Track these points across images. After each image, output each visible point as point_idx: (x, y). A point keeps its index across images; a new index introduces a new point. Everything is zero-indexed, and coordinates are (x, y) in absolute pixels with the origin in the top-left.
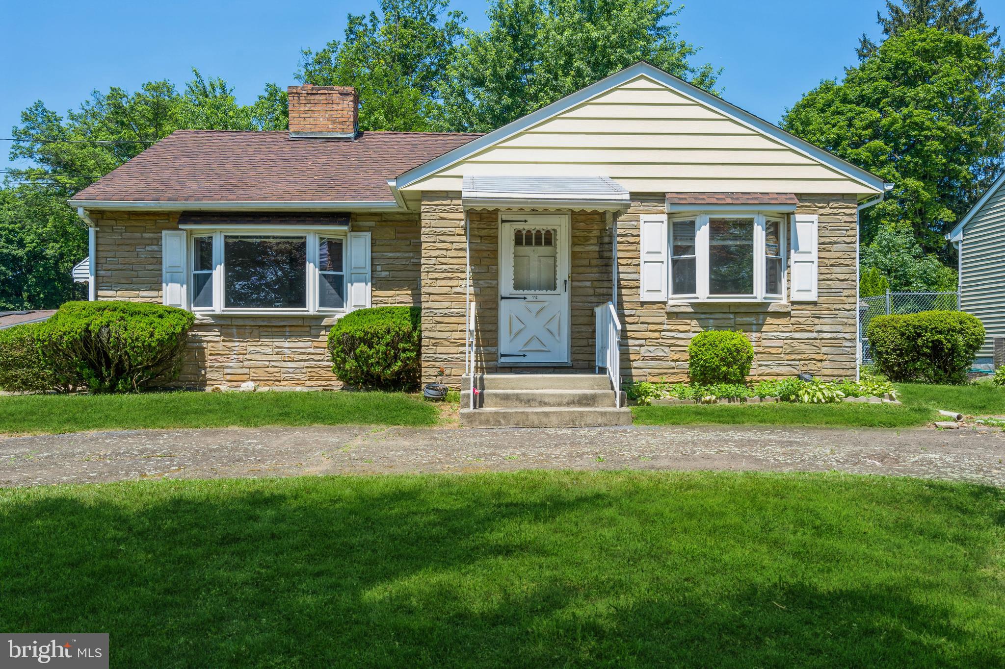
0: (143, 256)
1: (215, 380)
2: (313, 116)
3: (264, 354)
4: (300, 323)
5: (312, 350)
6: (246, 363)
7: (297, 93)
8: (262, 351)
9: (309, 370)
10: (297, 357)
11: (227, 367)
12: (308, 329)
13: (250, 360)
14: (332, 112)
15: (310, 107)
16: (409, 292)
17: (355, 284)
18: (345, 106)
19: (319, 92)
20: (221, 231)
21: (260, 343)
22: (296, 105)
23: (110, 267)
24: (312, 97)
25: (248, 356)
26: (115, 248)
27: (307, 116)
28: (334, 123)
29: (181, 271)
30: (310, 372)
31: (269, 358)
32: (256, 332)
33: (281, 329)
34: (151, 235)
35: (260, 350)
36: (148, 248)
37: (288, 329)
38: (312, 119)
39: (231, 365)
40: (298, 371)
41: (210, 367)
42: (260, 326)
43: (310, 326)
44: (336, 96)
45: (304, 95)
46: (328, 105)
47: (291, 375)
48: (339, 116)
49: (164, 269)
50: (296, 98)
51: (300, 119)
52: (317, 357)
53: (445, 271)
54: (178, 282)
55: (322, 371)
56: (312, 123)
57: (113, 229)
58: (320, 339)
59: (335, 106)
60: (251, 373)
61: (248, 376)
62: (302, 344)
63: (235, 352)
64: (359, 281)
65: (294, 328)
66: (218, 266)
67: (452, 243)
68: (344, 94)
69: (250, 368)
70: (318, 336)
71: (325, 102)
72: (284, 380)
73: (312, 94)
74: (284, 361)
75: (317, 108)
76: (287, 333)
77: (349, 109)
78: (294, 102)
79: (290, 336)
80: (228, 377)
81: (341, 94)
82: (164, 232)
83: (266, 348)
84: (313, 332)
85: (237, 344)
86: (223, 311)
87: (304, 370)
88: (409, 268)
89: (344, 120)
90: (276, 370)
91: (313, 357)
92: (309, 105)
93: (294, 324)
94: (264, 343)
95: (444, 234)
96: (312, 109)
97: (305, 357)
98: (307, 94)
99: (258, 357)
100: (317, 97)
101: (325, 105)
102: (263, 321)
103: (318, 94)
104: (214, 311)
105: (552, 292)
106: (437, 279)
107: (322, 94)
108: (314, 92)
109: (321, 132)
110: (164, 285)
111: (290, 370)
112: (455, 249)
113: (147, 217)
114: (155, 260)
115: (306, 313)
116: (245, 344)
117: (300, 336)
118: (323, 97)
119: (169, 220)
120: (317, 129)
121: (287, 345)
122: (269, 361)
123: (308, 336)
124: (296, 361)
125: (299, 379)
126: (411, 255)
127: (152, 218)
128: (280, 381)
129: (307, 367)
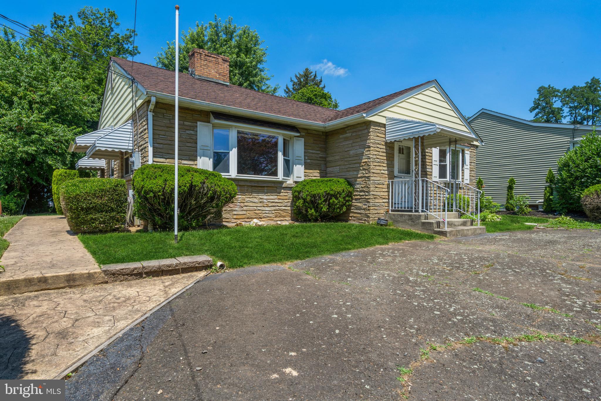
0: (184, 137)
1: (228, 219)
2: (209, 68)
3: (254, 202)
4: (273, 185)
5: (277, 201)
6: (245, 208)
7: (200, 53)
8: (253, 201)
9: (276, 211)
10: (270, 205)
11: (235, 211)
12: (275, 189)
13: (247, 206)
14: (218, 69)
15: (207, 63)
16: (319, 171)
17: (297, 166)
18: (225, 67)
19: (212, 56)
20: (236, 127)
21: (252, 196)
22: (199, 60)
23: (161, 141)
24: (208, 58)
25: (245, 204)
26: (166, 129)
27: (205, 67)
28: (219, 75)
29: (209, 149)
30: (276, 213)
31: (257, 205)
32: (250, 189)
33: (262, 188)
34: (190, 123)
35: (252, 200)
36: (188, 132)
37: (266, 188)
38: (208, 70)
39: (237, 209)
40: (270, 212)
41: (225, 210)
42: (252, 186)
43: (276, 187)
44: (220, 60)
45: (203, 55)
46: (216, 64)
47: (267, 215)
48: (222, 72)
49: (198, 147)
50: (199, 56)
51: (201, 68)
52: (279, 205)
53: (379, 162)
54: (207, 157)
55: (281, 212)
56: (208, 72)
57: (164, 116)
58: (281, 195)
59: (219, 65)
60: (247, 214)
61: (245, 216)
62: (273, 197)
63: (239, 201)
64: (299, 164)
65: (269, 188)
66: (234, 149)
67: (381, 148)
68: (225, 61)
69: (246, 211)
70: (280, 193)
71: (215, 62)
72: (264, 218)
73: (208, 56)
74: (264, 207)
75: (210, 64)
76: (266, 191)
77: (227, 69)
78: (198, 57)
79: (267, 193)
80: (235, 217)
81: (223, 60)
82: (199, 123)
83: (255, 199)
84: (278, 190)
85: (240, 196)
86: (237, 176)
87: (273, 212)
88: (319, 159)
89: (225, 74)
90: (260, 212)
91: (278, 204)
92: (206, 62)
93: (270, 185)
94: (254, 196)
95: (378, 144)
96: (208, 64)
97: (274, 204)
98: (205, 55)
99: (251, 204)
100: (211, 58)
101: (214, 64)
102: (255, 183)
103: (211, 57)
104: (230, 176)
105: (409, 175)
106: (376, 166)
107: (213, 57)
108: (209, 55)
109: (213, 79)
110: (199, 158)
111: (267, 212)
112: (382, 152)
113: (187, 111)
114: (192, 141)
115: (278, 180)
116: (244, 197)
117: (272, 192)
118: (213, 59)
119: (201, 115)
120: (211, 76)
121: (265, 197)
122: (256, 207)
123: (275, 193)
124: (270, 207)
125: (271, 217)
126: (319, 152)
127: (190, 112)
128: (261, 218)
129: (275, 210)
